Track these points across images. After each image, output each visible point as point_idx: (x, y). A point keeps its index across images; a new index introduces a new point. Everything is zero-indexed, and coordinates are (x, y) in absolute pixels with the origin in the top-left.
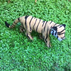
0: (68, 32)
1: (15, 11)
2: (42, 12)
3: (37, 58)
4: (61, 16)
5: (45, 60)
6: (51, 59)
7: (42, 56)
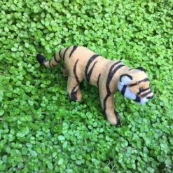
0: (167, 62)
2: (85, 8)
3: (102, 160)
4: (138, 18)
5: (128, 162)
6: (145, 155)
7: (117, 149)
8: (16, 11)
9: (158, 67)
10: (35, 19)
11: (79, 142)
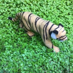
1: (3, 3)
3: (40, 66)
4: (62, 8)
5: (51, 67)
6: (59, 65)
7: (47, 61)
8: (10, 3)
9: (69, 28)
10: (18, 6)
11: (31, 57)
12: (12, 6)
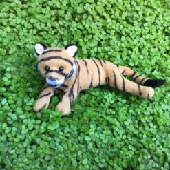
12: (61, 17)
